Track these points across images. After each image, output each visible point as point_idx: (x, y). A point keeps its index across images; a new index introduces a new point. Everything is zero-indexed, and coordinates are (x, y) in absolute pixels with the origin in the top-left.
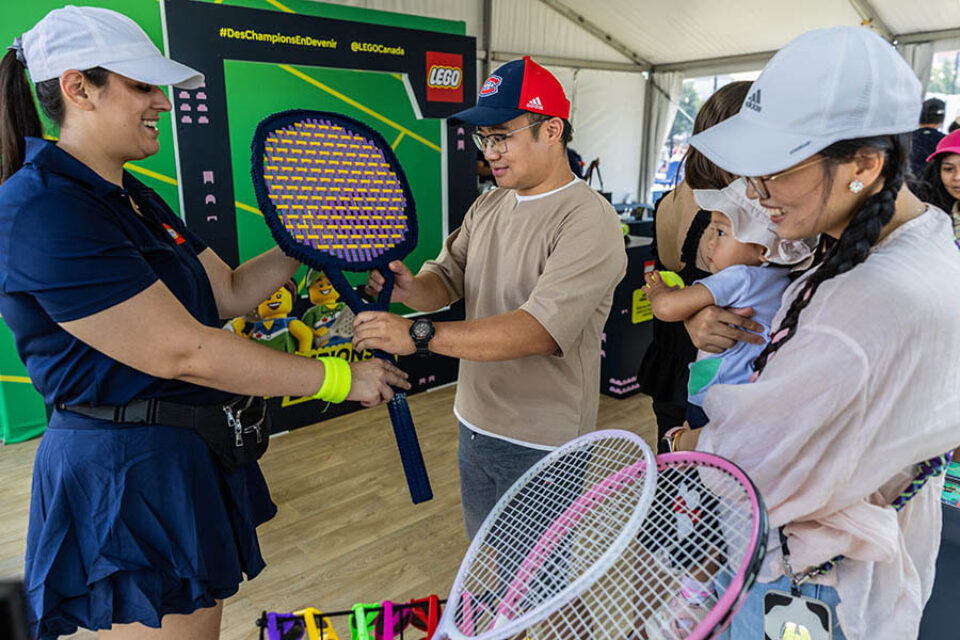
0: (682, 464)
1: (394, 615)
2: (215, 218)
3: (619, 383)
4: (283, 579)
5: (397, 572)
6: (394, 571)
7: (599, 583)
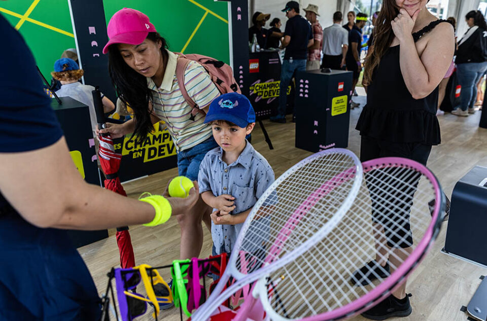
0: (381, 166)
1: (199, 267)
2: (98, 55)
3: (324, 147)
4: (145, 252)
5: (208, 246)
6: (207, 245)
7: (322, 242)
